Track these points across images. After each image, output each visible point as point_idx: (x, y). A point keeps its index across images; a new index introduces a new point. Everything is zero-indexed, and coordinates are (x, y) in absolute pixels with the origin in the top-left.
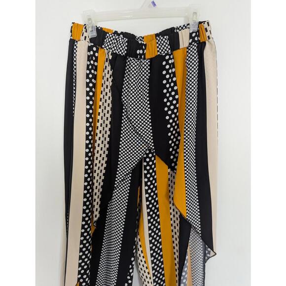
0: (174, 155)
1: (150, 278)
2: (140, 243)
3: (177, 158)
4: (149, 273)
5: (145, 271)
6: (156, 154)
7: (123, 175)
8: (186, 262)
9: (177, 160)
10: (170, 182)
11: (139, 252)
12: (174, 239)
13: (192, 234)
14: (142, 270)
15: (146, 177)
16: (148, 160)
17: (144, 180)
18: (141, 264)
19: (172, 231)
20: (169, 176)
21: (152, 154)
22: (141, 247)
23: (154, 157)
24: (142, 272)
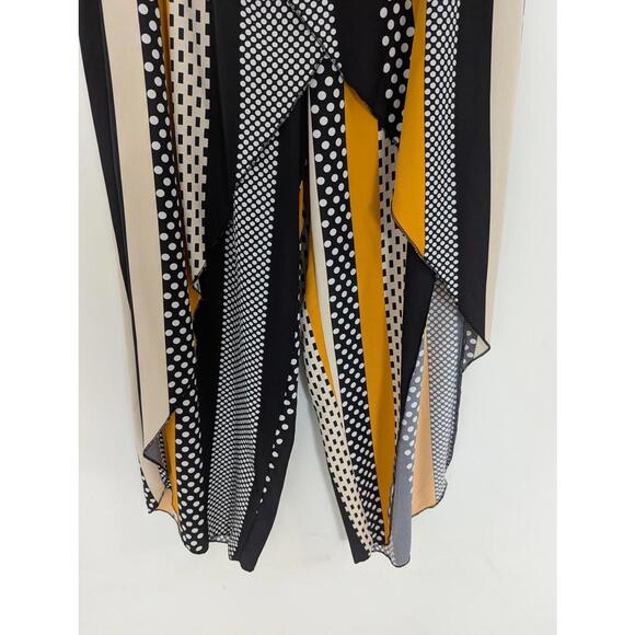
0: (395, 88)
1: (336, 404)
2: (309, 327)
3: (402, 97)
4: (332, 394)
5: (322, 389)
6: (345, 78)
7: (256, 144)
8: (418, 363)
9: (402, 107)
10: (382, 171)
11: (309, 348)
12: (390, 320)
13: (435, 304)
14: (316, 387)
15: (318, 150)
16: (322, 96)
17: (315, 158)
18: (315, 373)
19: (387, 300)
20: (381, 154)
21: (335, 76)
22: (312, 335)
23: (341, 87)
24: (317, 392)
